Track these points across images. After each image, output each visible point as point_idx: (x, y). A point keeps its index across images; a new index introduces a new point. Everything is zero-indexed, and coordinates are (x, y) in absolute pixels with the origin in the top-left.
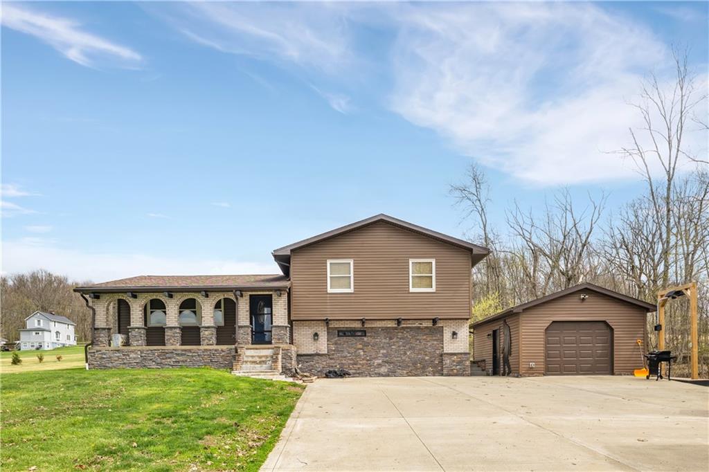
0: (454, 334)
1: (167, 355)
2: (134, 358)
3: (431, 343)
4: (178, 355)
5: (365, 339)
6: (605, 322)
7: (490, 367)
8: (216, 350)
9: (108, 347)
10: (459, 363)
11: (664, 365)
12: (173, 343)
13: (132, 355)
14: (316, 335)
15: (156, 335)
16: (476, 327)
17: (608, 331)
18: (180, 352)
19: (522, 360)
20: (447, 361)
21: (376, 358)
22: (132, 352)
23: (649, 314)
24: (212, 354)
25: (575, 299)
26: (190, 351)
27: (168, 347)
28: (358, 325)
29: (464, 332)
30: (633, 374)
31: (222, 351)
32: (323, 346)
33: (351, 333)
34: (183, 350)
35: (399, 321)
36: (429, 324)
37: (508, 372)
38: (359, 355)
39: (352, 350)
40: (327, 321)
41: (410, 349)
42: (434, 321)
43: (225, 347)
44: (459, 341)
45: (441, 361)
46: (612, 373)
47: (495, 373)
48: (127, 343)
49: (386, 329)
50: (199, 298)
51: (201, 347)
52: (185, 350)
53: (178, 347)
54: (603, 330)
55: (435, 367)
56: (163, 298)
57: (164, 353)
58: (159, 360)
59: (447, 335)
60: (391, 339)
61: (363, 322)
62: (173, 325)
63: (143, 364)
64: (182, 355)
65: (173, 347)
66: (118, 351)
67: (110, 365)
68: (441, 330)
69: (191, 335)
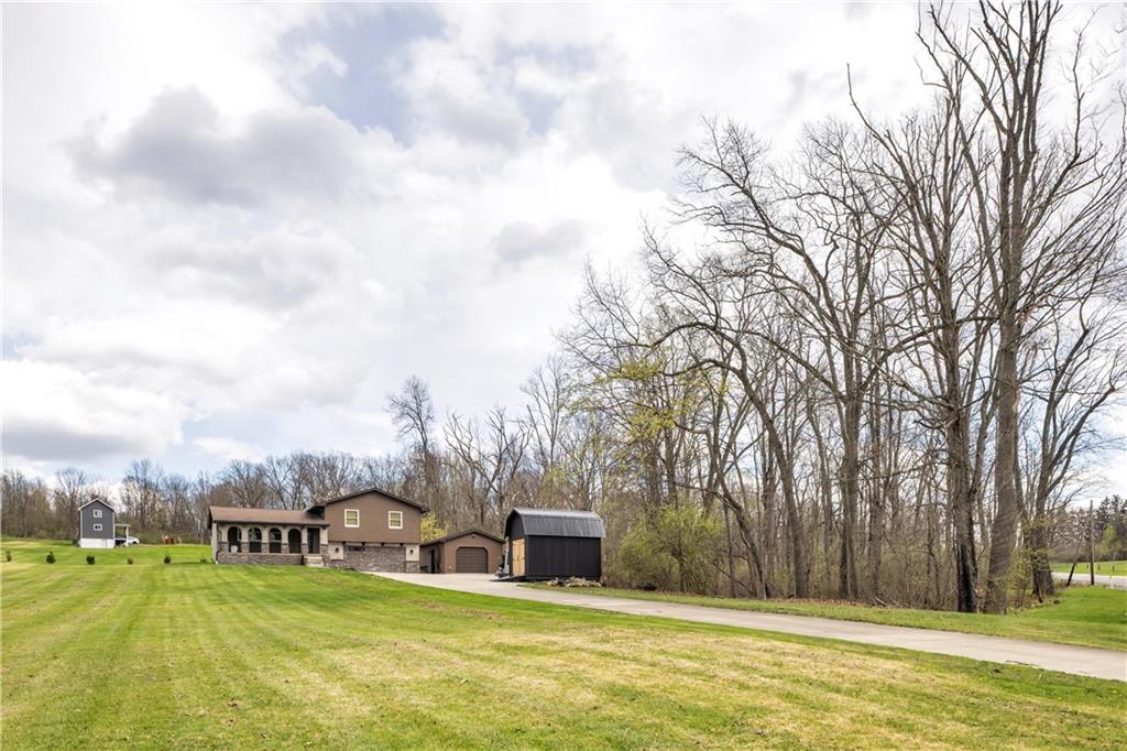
0: (411, 551)
1: (264, 558)
3: (399, 556)
5: (364, 552)
6: (484, 548)
7: (430, 570)
8: (290, 556)
9: (228, 553)
10: (414, 566)
12: (265, 551)
13: (243, 558)
14: (337, 550)
15: (255, 547)
16: (422, 547)
17: (484, 552)
18: (269, 556)
19: (446, 565)
20: (408, 565)
21: (370, 563)
22: (243, 556)
24: (288, 558)
25: (471, 536)
26: (276, 556)
27: (263, 553)
28: (360, 545)
29: (417, 550)
31: (293, 557)
32: (341, 555)
33: (356, 549)
34: (271, 555)
35: (383, 544)
36: (399, 546)
37: (439, 572)
38: (360, 561)
39: (357, 558)
40: (344, 543)
41: (388, 558)
42: (402, 544)
43: (294, 555)
44: (414, 555)
45: (405, 565)
47: (433, 572)
48: (239, 550)
49: (375, 547)
50: (280, 528)
51: (281, 554)
52: (273, 556)
53: (268, 553)
55: (402, 568)
56: (260, 528)
57: (262, 557)
58: (259, 560)
59: (408, 551)
60: (378, 553)
61: (364, 543)
62: (266, 542)
63: (250, 562)
64: (270, 558)
65: (265, 553)
66: (235, 556)
67: (230, 562)
68: (405, 549)
69: (275, 547)
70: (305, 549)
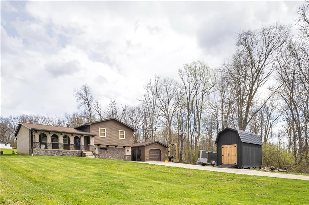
0: (128, 150)
1: (60, 152)
2: (49, 153)
3: (122, 152)
4: (63, 152)
5: (107, 150)
6: (160, 150)
8: (75, 152)
9: (39, 149)
10: (129, 158)
11: (172, 159)
13: (48, 152)
14: (95, 148)
15: (55, 146)
17: (160, 152)
18: (64, 152)
19: (145, 157)
21: (110, 156)
22: (48, 151)
23: (167, 148)
24: (74, 152)
25: (154, 144)
26: (67, 151)
27: (60, 150)
28: (105, 147)
29: (130, 150)
30: (165, 161)
31: (77, 152)
33: (104, 149)
34: (65, 151)
35: (116, 146)
36: (122, 147)
38: (105, 155)
39: (104, 153)
40: (98, 145)
41: (118, 154)
42: (124, 147)
43: (77, 151)
44: (129, 153)
45: (125, 157)
46: (161, 161)
48: (46, 148)
49: (112, 148)
50: (70, 136)
51: (71, 150)
52: (66, 151)
53: (63, 150)
54: (159, 151)
55: (123, 159)
56: (58, 135)
57: (59, 152)
58: (57, 154)
59: (126, 151)
60: (113, 151)
61: (107, 146)
62: (61, 143)
63: (52, 154)
64: (65, 152)
65: (62, 150)
66: (43, 150)
67: (41, 154)
68: (125, 149)
69: (67, 147)
70: (83, 148)
